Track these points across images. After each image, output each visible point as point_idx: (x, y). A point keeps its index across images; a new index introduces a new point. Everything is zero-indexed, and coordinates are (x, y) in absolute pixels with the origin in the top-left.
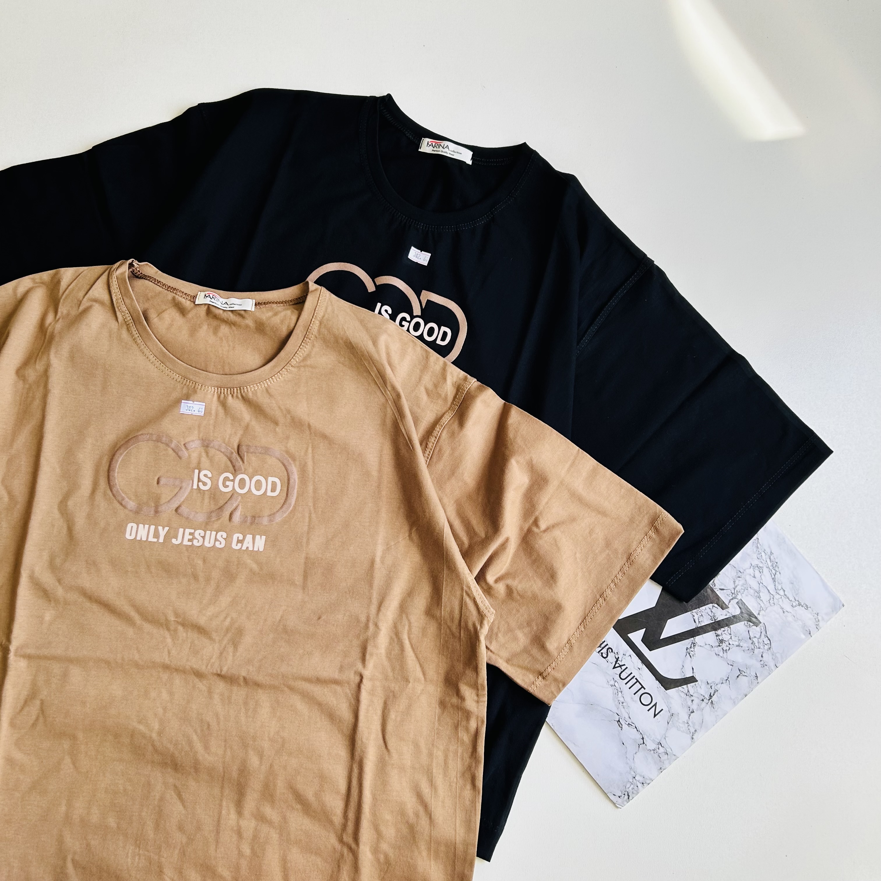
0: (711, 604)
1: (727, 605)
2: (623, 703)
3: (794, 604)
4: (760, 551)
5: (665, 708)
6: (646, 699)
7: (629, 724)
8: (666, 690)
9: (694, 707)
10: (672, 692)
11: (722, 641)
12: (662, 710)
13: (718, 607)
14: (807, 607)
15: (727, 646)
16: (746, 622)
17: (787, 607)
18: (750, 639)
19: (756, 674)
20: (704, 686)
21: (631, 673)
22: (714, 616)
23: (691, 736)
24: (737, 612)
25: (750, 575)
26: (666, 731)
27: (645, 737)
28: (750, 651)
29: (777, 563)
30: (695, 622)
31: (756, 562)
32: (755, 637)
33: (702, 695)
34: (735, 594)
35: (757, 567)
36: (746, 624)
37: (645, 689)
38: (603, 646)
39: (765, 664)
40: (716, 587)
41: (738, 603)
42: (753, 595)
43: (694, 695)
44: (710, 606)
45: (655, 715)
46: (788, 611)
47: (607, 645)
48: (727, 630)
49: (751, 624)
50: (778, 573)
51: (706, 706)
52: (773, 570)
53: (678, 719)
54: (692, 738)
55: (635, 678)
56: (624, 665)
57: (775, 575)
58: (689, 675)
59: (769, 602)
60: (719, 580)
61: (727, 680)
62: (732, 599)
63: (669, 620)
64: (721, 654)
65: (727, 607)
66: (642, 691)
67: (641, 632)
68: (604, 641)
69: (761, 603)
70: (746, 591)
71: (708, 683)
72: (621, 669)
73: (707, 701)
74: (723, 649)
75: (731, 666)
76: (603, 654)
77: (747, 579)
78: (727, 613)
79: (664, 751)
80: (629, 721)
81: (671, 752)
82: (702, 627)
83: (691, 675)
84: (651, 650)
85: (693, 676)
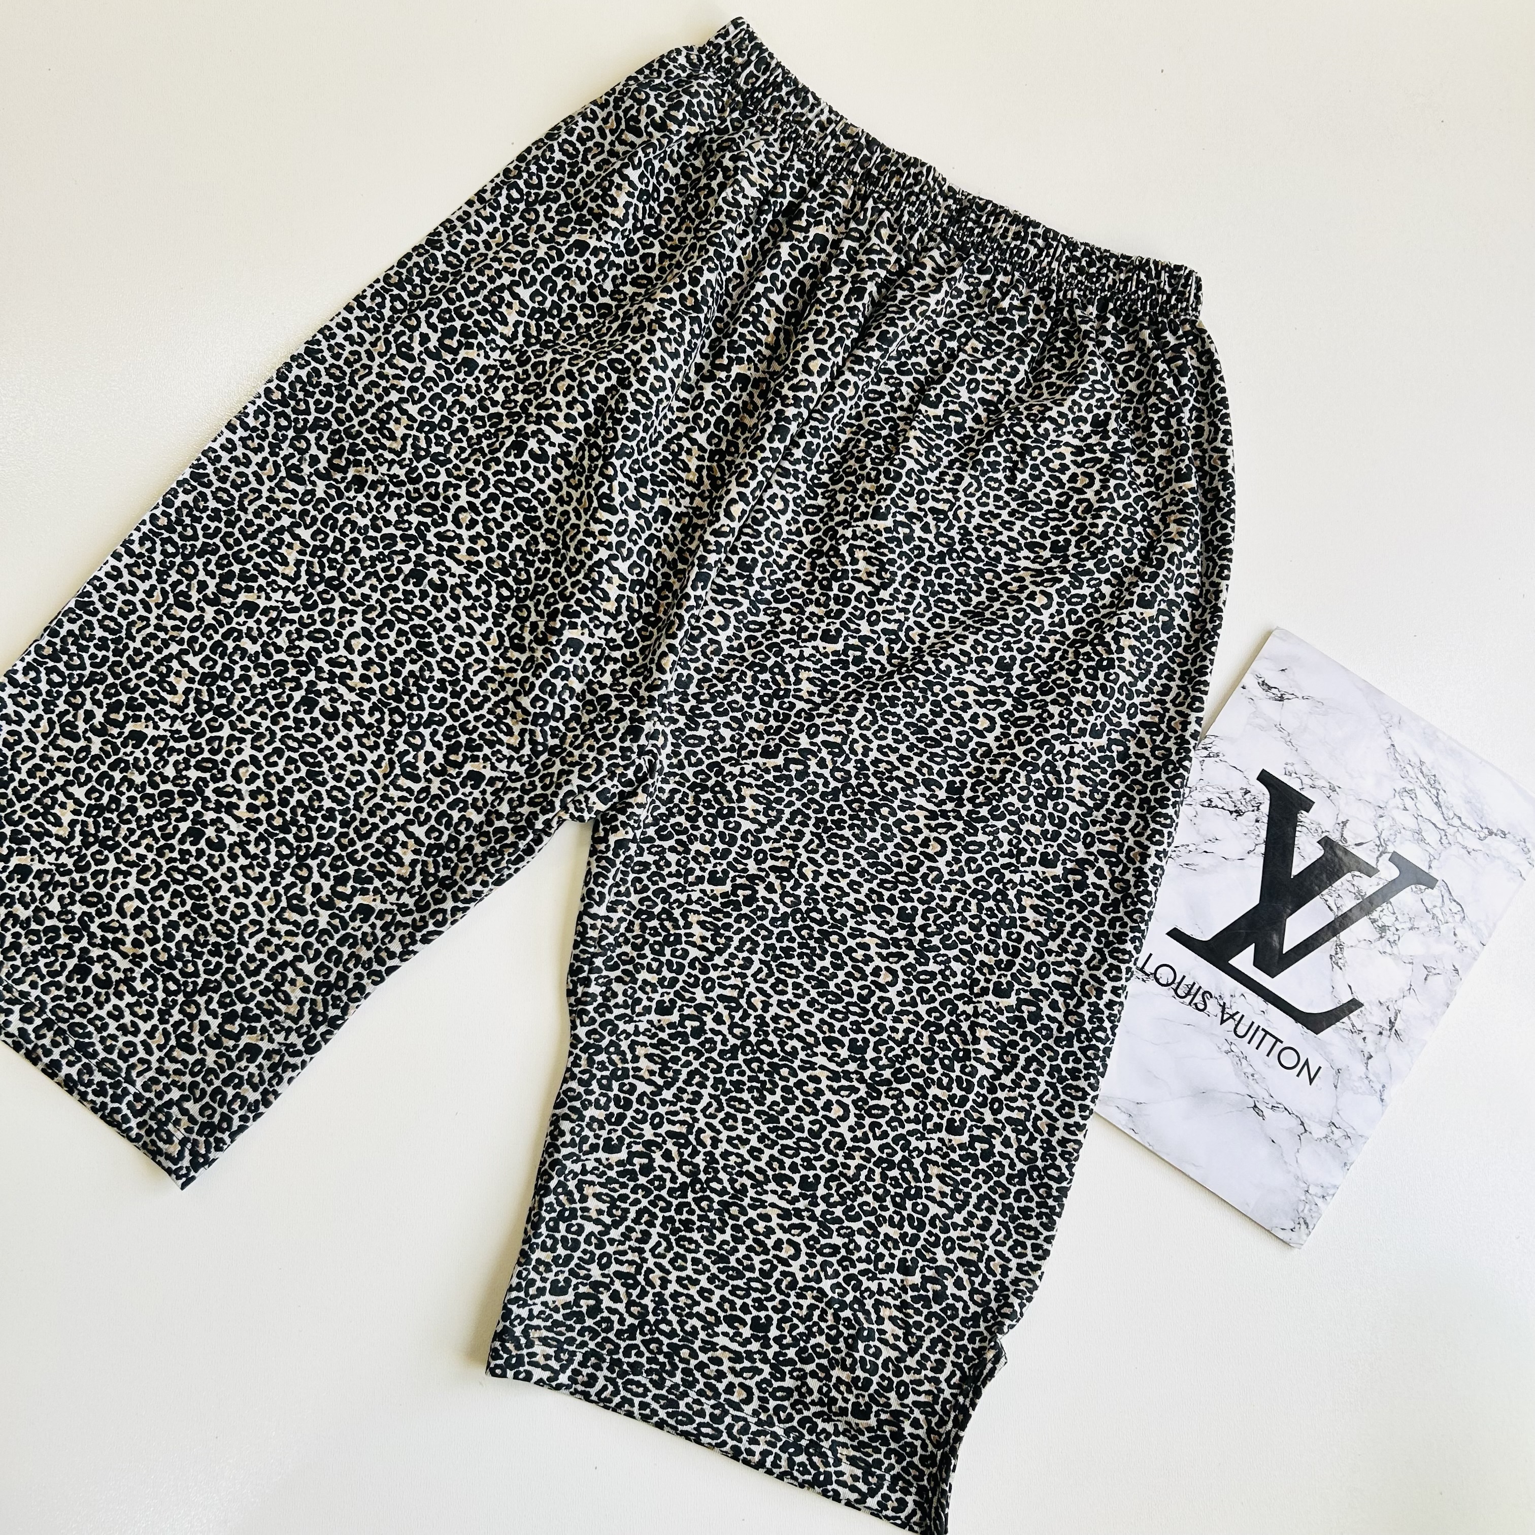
0: (1349, 874)
1: (1375, 866)
2: (1253, 1075)
3: (1482, 835)
4: (1403, 765)
5: (1325, 1065)
6: (1289, 1058)
7: (1272, 1106)
8: (1317, 1034)
9: (1370, 1048)
10: (1328, 1034)
11: (1383, 929)
12: (1319, 1068)
13: (1361, 875)
14: (1504, 835)
15: (1394, 934)
16: (1413, 886)
17: (1472, 842)
18: (1427, 911)
19: (1454, 966)
20: (1376, 1010)
21: (1253, 1023)
22: (1359, 891)
23: (1379, 1096)
24: (1394, 873)
25: (1397, 808)
26: (1337, 1100)
27: (1305, 1120)
28: (1433, 931)
29: (1434, 776)
30: (1331, 910)
31: (1400, 784)
32: (1435, 907)
33: (1376, 1025)
34: (1382, 846)
35: (1406, 791)
36: (1414, 889)
37: (1282, 1042)
38: (1193, 991)
39: (1462, 946)
40: (1348, 843)
41: (1389, 860)
42: (1412, 838)
43: (1364, 1029)
44: (1348, 876)
45: (1311, 1081)
46: (1475, 849)
47: (1200, 987)
48: (1385, 907)
49: (1423, 887)
50: (1441, 792)
51: (1389, 1041)
52: (1431, 789)
53: (1350, 1075)
54: (1382, 1101)
55: (1261, 1028)
56: (1238, 1013)
57: (1437, 797)
58: (1346, 998)
59: (1441, 843)
60: (1351, 831)
61: (1410, 989)
62: (1380, 856)
63: (1288, 920)
64: (1388, 949)
65: (1376, 871)
66: (1279, 1046)
67: (1249, 952)
68: (1194, 983)
69: (1428, 848)
70: (1398, 835)
71: (1381, 1004)
72: (1235, 1020)
73: (1388, 1033)
74: (1389, 942)
75: (1411, 965)
76: (1198, 1005)
77: (1395, 817)
78: (1378, 880)
79: (1342, 1135)
80: (1272, 1102)
81: (1354, 1132)
82: (1345, 915)
83: (1350, 998)
84: (1273, 976)
85: (1353, 999)
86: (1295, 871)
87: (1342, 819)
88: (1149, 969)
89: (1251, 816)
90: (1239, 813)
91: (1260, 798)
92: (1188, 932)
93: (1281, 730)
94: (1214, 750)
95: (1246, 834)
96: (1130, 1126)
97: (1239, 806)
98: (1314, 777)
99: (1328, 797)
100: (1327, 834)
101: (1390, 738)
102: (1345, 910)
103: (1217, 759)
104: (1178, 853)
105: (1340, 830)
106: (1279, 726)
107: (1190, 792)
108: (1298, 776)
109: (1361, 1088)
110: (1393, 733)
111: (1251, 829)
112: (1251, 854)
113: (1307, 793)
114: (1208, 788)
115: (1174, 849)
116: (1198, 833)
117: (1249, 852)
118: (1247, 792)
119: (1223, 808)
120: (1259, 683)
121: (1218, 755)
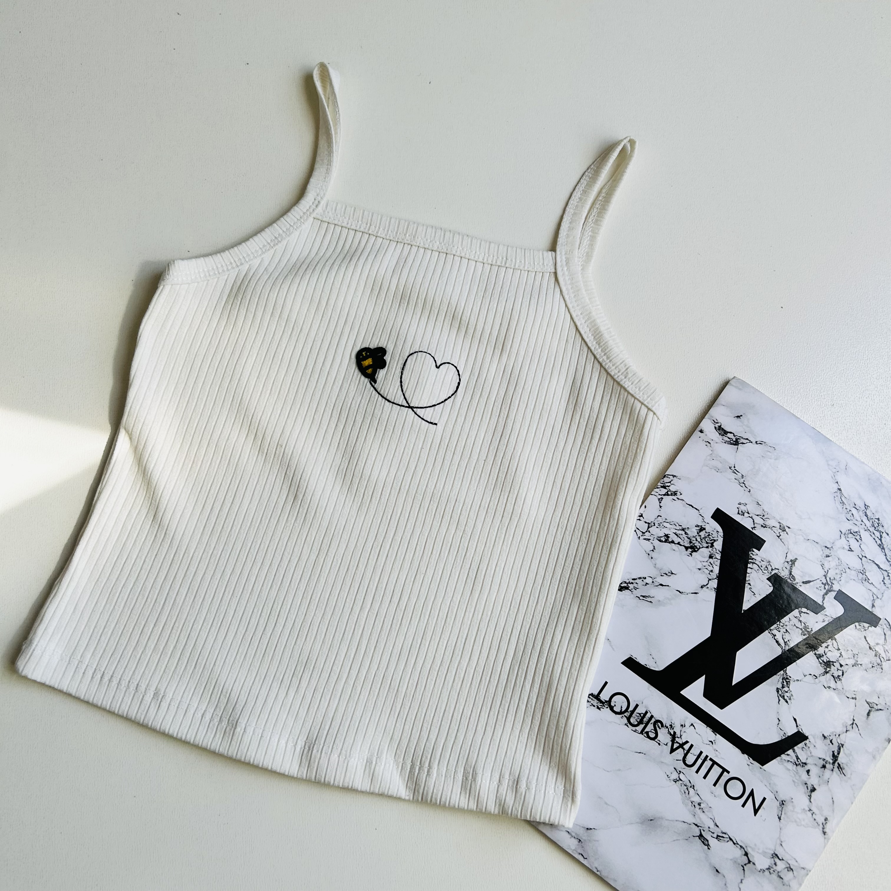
0: (797, 611)
1: (821, 604)
2: (699, 804)
4: (849, 508)
5: (770, 797)
6: (735, 789)
7: (718, 836)
8: (763, 765)
9: (813, 780)
10: (773, 765)
11: (828, 664)
12: (764, 799)
13: (808, 612)
15: (838, 670)
16: (857, 624)
18: (870, 648)
20: (820, 743)
21: (701, 753)
22: (806, 628)
23: (821, 829)
24: (839, 610)
25: (843, 548)
26: (780, 832)
27: (749, 851)
28: (875, 668)
29: (878, 519)
30: (779, 645)
31: (847, 526)
32: (877, 644)
33: (820, 758)
34: (828, 584)
35: (851, 533)
36: (858, 627)
37: (728, 772)
38: (645, 720)
40: (797, 581)
41: (834, 598)
42: (856, 578)
43: (808, 762)
44: (796, 612)
45: (756, 811)
47: (652, 717)
48: (830, 644)
49: (866, 625)
50: (884, 535)
51: (832, 774)
52: (875, 532)
53: (794, 807)
54: (824, 833)
55: (709, 758)
56: (687, 742)
57: (881, 540)
58: (791, 731)
59: (884, 583)
60: (799, 569)
61: (853, 724)
62: (826, 594)
63: (738, 653)
64: (833, 684)
65: (822, 608)
66: (726, 777)
67: (700, 683)
68: (646, 712)
69: (871, 587)
70: (844, 575)
71: (825, 737)
72: (684, 749)
73: (831, 766)
74: (834, 677)
75: (854, 700)
76: (650, 733)
77: (841, 557)
78: (824, 617)
79: (784, 866)
80: (717, 832)
81: (796, 864)
82: (791, 650)
83: (796, 731)
84: (722, 706)
85: (798, 732)
86: (746, 606)
87: (790, 557)
88: (604, 696)
89: (705, 552)
90: (693, 549)
91: (714, 536)
92: (643, 663)
93: (735, 472)
94: (673, 488)
95: (699, 569)
96: (579, 851)
97: (694, 542)
98: (765, 517)
99: (778, 537)
100: (776, 571)
101: (837, 482)
102: (792, 644)
103: (675, 497)
104: (635, 585)
105: (788, 568)
106: (733, 468)
107: (649, 527)
108: (750, 516)
109: (804, 820)
110: (841, 478)
111: (705, 564)
112: (705, 588)
113: (759, 532)
114: (665, 524)
115: (632, 581)
116: (655, 567)
117: (702, 587)
118: (702, 529)
119: (679, 543)
120: (715, 428)
121: (675, 494)
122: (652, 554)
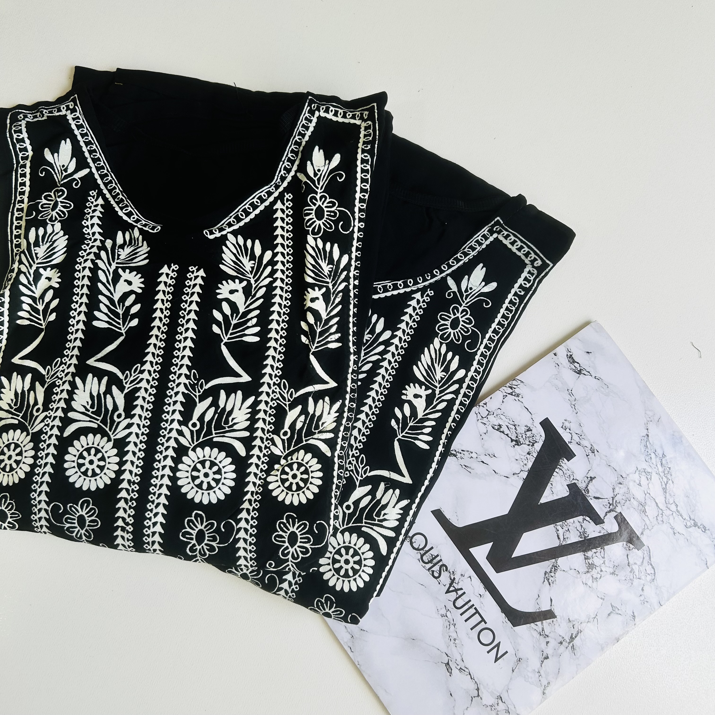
0: (582, 517)
1: (603, 518)
2: (455, 640)
3: (689, 524)
4: (650, 452)
5: (511, 651)
6: (486, 637)
7: (461, 668)
8: (514, 626)
9: (549, 651)
10: (522, 629)
11: (592, 566)
12: (507, 652)
13: (590, 521)
14: (705, 530)
15: (598, 573)
16: (625, 543)
17: (679, 527)
18: (629, 565)
19: (633, 613)
20: (564, 624)
21: (470, 601)
22: (584, 532)
23: (542, 689)
24: (614, 528)
25: (635, 481)
26: (510, 681)
27: (481, 687)
28: (627, 581)
29: (670, 468)
30: (559, 538)
31: (643, 465)
32: (635, 564)
33: (560, 636)
34: (613, 505)
35: (645, 472)
36: (625, 545)
37: (486, 623)
38: (435, 561)
39: (645, 600)
40: (589, 495)
41: (616, 518)
42: (636, 508)
43: (550, 635)
44: (580, 518)
45: (497, 659)
46: (680, 532)
47: (441, 560)
48: (599, 551)
49: (632, 546)
50: (670, 482)
51: (565, 651)
52: (664, 477)
53: (527, 666)
54: (544, 693)
55: (474, 607)
56: (461, 589)
57: (666, 485)
58: (545, 607)
59: (657, 519)
60: (594, 486)
61: (595, 618)
62: (610, 512)
63: (524, 534)
64: (590, 583)
65: (602, 522)
66: (482, 625)
67: (487, 547)
68: (438, 556)
69: (646, 519)
70: (628, 502)
71: (570, 621)
72: (457, 594)
73: (567, 644)
74: (592, 577)
75: (602, 600)
76: (435, 572)
77: (631, 487)
78: (601, 529)
79: (504, 708)
80: (462, 665)
81: (513, 709)
83: (548, 608)
84: (498, 571)
85: (551, 610)
86: (543, 500)
87: (591, 474)
89: (526, 448)
90: (518, 443)
91: (537, 438)
92: (448, 517)
93: (571, 394)
94: (517, 391)
95: (517, 460)
96: (350, 644)
97: (519, 438)
98: (582, 437)
99: (587, 456)
100: (576, 482)
101: (647, 429)
102: (569, 542)
103: (517, 398)
104: (462, 455)
105: (587, 482)
106: (570, 391)
107: (488, 415)
108: (571, 432)
109: (531, 678)
110: (651, 426)
111: (522, 457)
112: (516, 476)
113: (573, 447)
114: (502, 416)
115: (460, 451)
116: (482, 447)
117: (514, 474)
118: (529, 430)
119: (507, 435)
120: (567, 355)
121: (518, 396)
122: (484, 436)
